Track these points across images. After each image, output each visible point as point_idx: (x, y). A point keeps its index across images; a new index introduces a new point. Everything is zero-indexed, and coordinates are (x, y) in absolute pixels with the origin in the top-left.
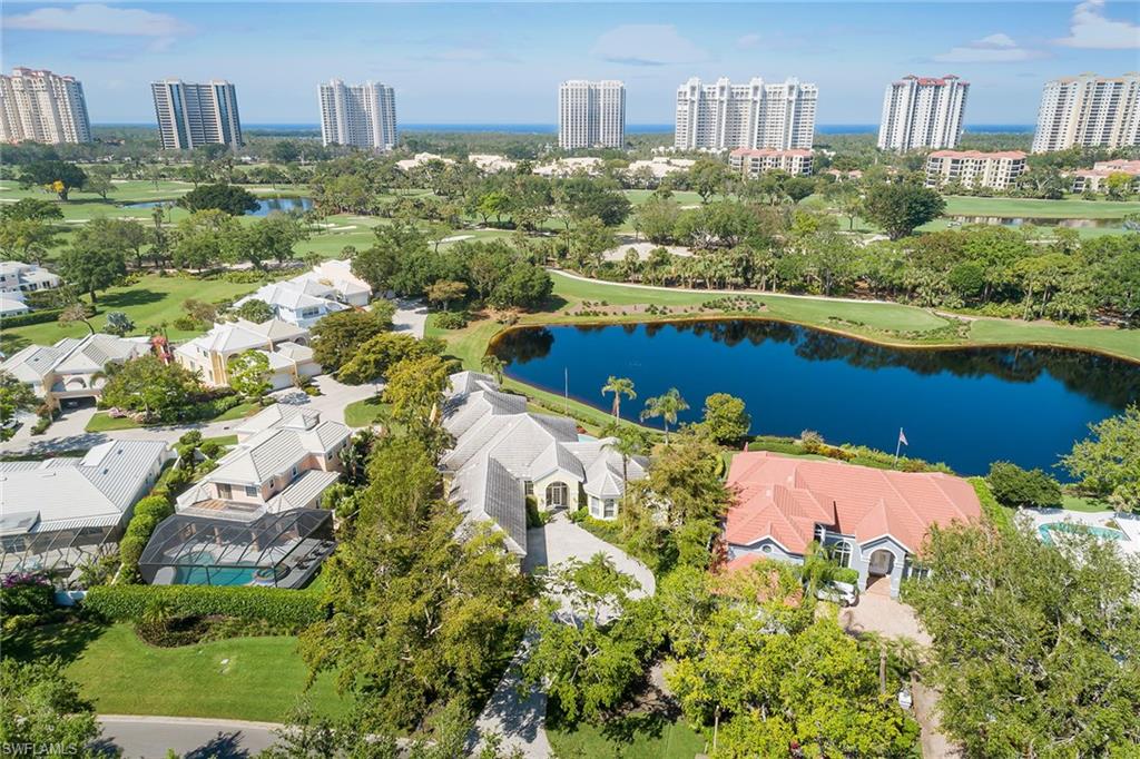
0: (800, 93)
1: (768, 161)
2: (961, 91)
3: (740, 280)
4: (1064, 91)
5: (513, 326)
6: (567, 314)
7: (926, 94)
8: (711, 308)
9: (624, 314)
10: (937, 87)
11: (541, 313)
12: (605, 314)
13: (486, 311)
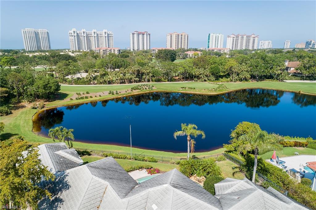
0: (108, 34)
1: (108, 51)
2: (149, 36)
3: (137, 79)
4: (171, 36)
5: (43, 109)
6: (71, 99)
7: (141, 36)
8: (135, 90)
9: (100, 96)
10: (143, 34)
11: (57, 101)
12: (91, 97)
13: (22, 104)
